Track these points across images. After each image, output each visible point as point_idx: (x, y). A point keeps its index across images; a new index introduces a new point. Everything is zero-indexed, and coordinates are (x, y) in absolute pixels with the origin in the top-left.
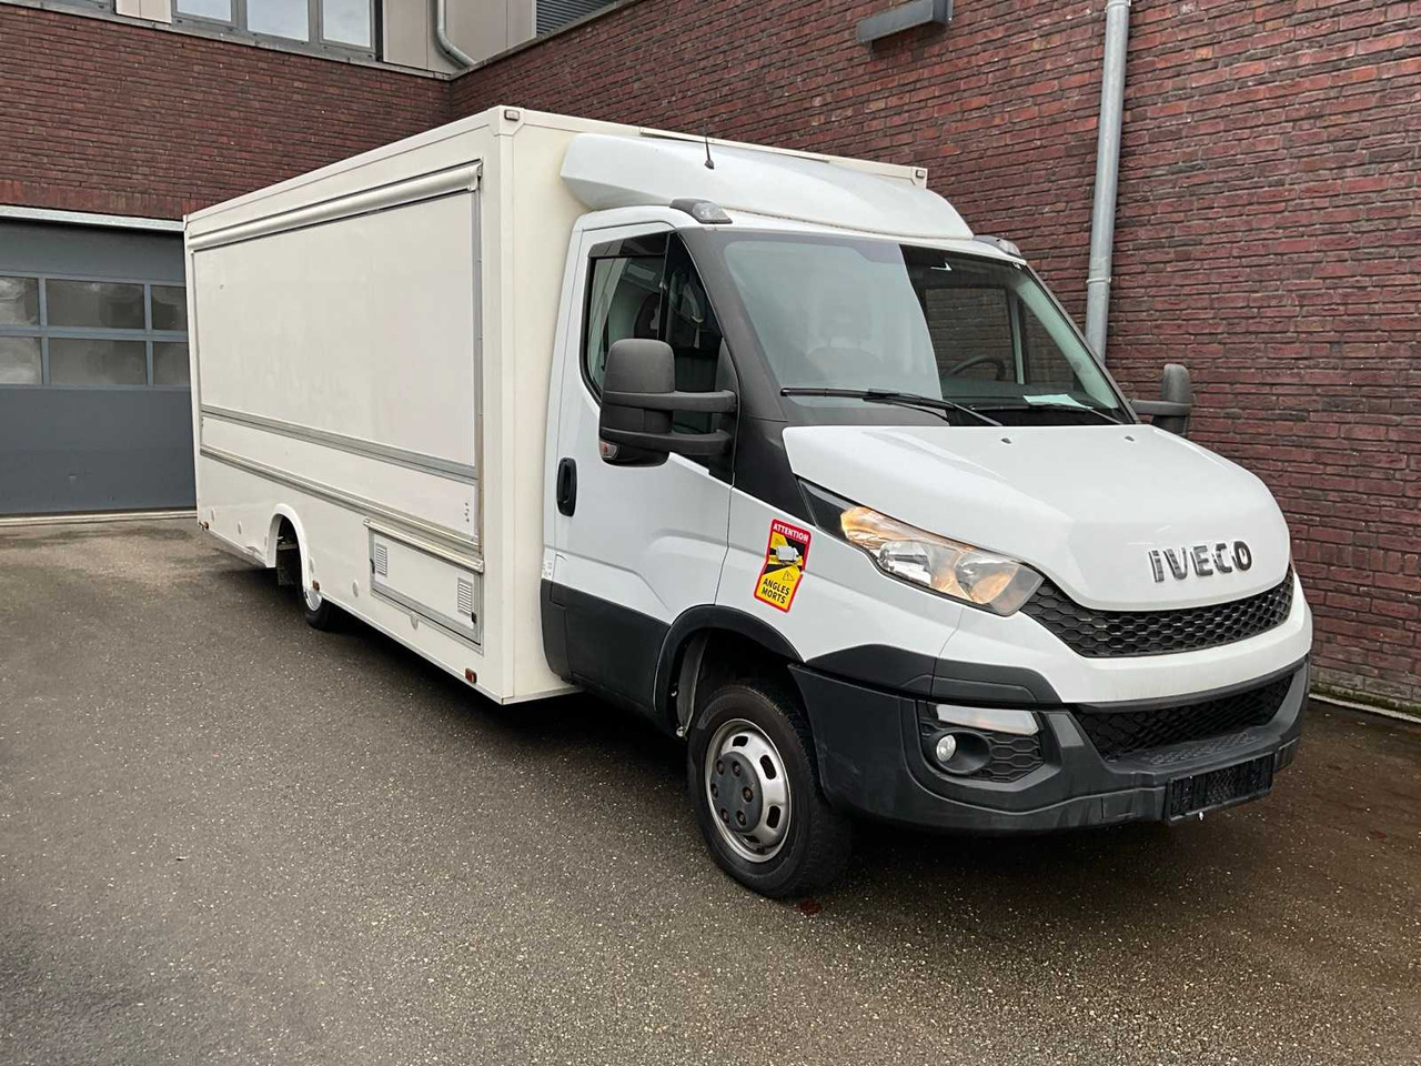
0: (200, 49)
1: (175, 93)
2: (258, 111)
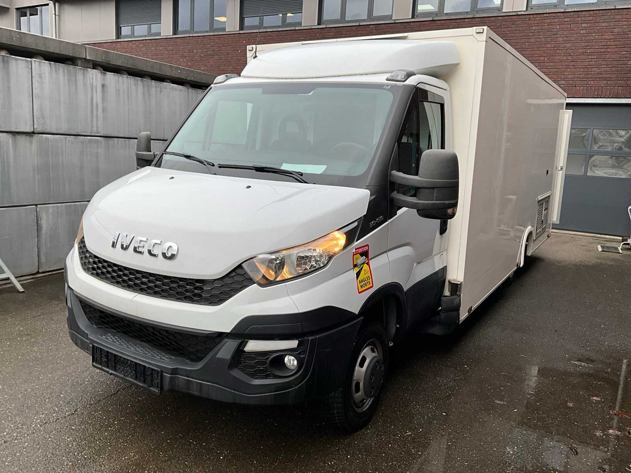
0: (537, 19)
1: (523, 41)
2: (561, 42)
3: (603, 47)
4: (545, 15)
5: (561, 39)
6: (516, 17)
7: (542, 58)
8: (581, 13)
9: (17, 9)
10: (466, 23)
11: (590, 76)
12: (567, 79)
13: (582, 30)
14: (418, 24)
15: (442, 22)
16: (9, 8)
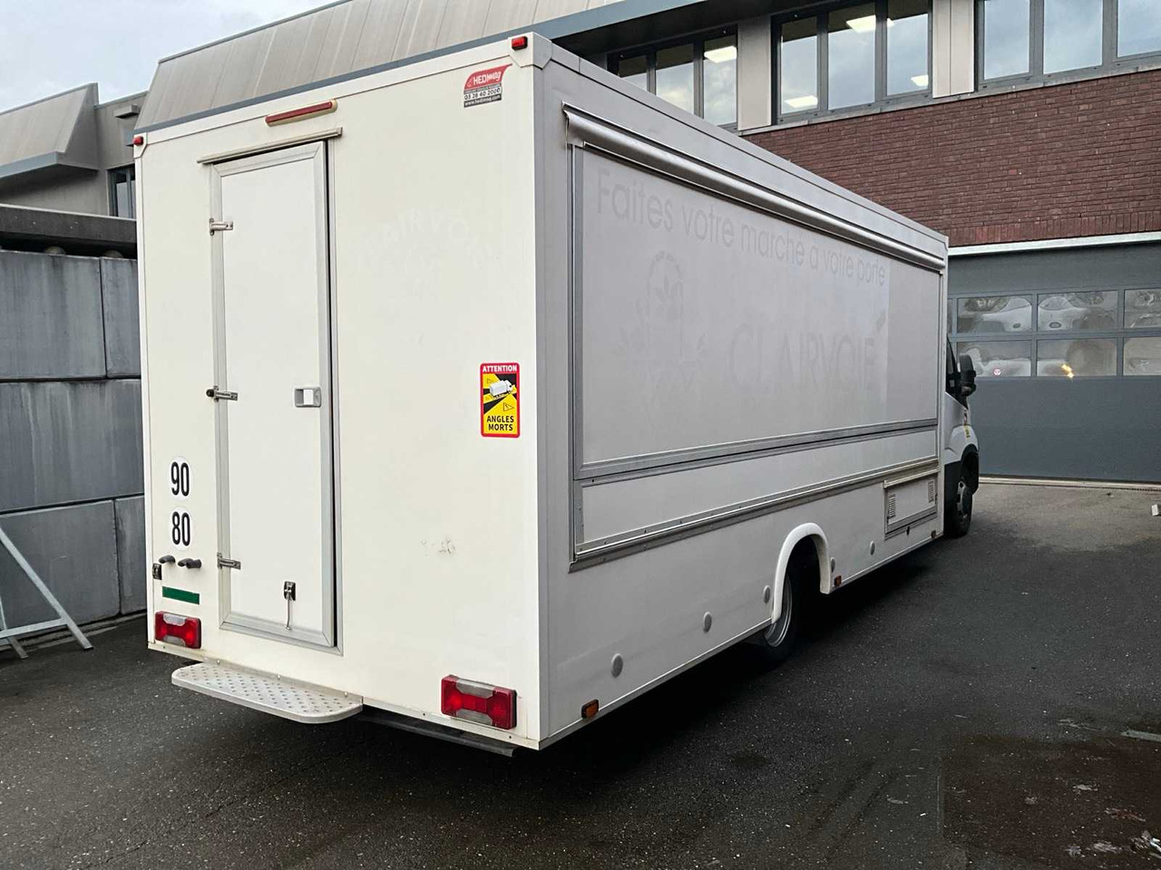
0: (996, 104)
1: (974, 145)
2: (1045, 141)
3: (1121, 142)
4: (1010, 96)
5: (1044, 135)
6: (959, 104)
7: (1014, 172)
8: (1074, 87)
9: (111, 171)
10: (868, 124)
11: (1105, 195)
12: (1064, 205)
13: (1081, 115)
14: (783, 133)
15: (827, 126)
16: (96, 171)
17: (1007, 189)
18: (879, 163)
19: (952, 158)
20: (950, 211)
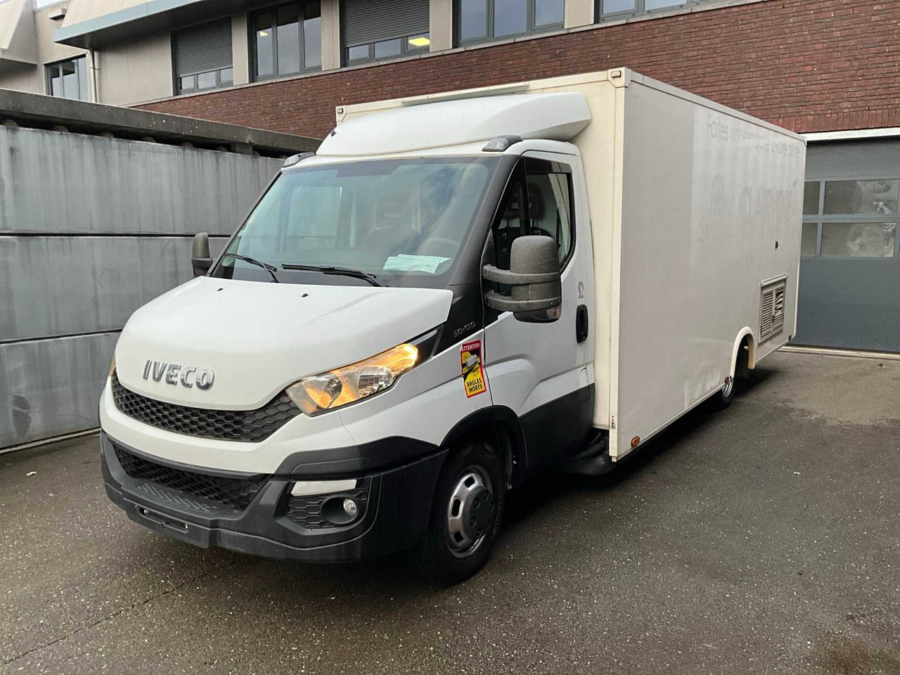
1: (774, 43)
2: (839, 39)
5: (839, 34)
7: (809, 68)
9: (47, 65)
10: (680, 23)
11: (893, 90)
12: (854, 99)
13: (874, 15)
14: (604, 31)
15: (643, 24)
16: (35, 65)
17: (802, 84)
18: (688, 59)
19: (753, 55)
20: (749, 104)
